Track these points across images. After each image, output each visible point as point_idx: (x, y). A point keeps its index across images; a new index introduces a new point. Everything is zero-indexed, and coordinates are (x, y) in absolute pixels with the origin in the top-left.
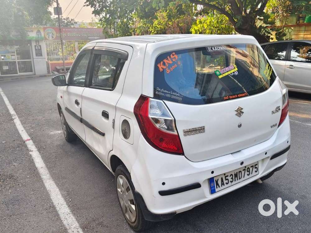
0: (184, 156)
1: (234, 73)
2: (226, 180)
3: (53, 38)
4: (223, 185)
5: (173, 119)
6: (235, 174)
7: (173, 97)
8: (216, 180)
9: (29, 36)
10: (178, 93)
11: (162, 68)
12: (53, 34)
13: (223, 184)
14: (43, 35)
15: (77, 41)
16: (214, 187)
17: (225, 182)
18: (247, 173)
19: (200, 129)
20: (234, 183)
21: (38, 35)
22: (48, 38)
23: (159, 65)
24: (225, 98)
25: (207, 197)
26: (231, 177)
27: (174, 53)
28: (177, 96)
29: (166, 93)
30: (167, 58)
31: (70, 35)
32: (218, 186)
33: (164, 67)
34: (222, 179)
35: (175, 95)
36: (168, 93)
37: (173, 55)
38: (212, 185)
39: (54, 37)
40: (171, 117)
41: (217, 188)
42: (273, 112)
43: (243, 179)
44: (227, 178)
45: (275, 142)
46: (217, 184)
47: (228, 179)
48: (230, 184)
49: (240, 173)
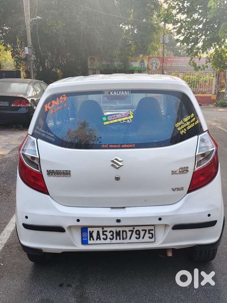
0: (48, 196)
1: (126, 120)
2: (103, 234)
3: (156, 68)
4: (98, 240)
5: (38, 157)
6: (116, 232)
7: (47, 137)
8: (90, 231)
9: (132, 66)
10: (53, 134)
11: (48, 108)
12: (157, 65)
13: (98, 238)
14: (146, 65)
15: (182, 72)
16: (87, 237)
17: (102, 236)
18: (134, 235)
19: (65, 172)
20: (114, 241)
21: (141, 65)
22: (151, 68)
23: (46, 106)
24: (103, 146)
25: (76, 245)
26: (111, 233)
27: (64, 95)
28: (52, 137)
29: (43, 132)
30: (56, 100)
31: (175, 66)
32: (92, 239)
33: (49, 108)
34: (98, 232)
35: (49, 136)
36: (44, 133)
37: (63, 97)
38: (84, 234)
39: (158, 67)
40: (37, 156)
41: (90, 240)
42: (173, 173)
43: (128, 240)
44: (105, 233)
45: (179, 209)
46: (91, 236)
47: (106, 235)
48: (108, 241)
49: (125, 233)
